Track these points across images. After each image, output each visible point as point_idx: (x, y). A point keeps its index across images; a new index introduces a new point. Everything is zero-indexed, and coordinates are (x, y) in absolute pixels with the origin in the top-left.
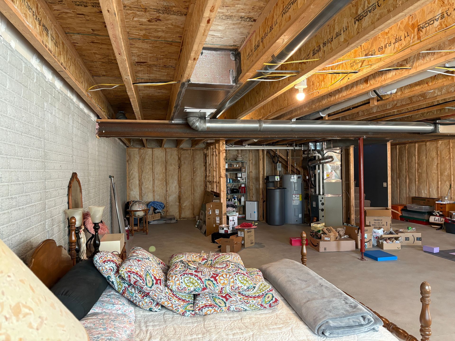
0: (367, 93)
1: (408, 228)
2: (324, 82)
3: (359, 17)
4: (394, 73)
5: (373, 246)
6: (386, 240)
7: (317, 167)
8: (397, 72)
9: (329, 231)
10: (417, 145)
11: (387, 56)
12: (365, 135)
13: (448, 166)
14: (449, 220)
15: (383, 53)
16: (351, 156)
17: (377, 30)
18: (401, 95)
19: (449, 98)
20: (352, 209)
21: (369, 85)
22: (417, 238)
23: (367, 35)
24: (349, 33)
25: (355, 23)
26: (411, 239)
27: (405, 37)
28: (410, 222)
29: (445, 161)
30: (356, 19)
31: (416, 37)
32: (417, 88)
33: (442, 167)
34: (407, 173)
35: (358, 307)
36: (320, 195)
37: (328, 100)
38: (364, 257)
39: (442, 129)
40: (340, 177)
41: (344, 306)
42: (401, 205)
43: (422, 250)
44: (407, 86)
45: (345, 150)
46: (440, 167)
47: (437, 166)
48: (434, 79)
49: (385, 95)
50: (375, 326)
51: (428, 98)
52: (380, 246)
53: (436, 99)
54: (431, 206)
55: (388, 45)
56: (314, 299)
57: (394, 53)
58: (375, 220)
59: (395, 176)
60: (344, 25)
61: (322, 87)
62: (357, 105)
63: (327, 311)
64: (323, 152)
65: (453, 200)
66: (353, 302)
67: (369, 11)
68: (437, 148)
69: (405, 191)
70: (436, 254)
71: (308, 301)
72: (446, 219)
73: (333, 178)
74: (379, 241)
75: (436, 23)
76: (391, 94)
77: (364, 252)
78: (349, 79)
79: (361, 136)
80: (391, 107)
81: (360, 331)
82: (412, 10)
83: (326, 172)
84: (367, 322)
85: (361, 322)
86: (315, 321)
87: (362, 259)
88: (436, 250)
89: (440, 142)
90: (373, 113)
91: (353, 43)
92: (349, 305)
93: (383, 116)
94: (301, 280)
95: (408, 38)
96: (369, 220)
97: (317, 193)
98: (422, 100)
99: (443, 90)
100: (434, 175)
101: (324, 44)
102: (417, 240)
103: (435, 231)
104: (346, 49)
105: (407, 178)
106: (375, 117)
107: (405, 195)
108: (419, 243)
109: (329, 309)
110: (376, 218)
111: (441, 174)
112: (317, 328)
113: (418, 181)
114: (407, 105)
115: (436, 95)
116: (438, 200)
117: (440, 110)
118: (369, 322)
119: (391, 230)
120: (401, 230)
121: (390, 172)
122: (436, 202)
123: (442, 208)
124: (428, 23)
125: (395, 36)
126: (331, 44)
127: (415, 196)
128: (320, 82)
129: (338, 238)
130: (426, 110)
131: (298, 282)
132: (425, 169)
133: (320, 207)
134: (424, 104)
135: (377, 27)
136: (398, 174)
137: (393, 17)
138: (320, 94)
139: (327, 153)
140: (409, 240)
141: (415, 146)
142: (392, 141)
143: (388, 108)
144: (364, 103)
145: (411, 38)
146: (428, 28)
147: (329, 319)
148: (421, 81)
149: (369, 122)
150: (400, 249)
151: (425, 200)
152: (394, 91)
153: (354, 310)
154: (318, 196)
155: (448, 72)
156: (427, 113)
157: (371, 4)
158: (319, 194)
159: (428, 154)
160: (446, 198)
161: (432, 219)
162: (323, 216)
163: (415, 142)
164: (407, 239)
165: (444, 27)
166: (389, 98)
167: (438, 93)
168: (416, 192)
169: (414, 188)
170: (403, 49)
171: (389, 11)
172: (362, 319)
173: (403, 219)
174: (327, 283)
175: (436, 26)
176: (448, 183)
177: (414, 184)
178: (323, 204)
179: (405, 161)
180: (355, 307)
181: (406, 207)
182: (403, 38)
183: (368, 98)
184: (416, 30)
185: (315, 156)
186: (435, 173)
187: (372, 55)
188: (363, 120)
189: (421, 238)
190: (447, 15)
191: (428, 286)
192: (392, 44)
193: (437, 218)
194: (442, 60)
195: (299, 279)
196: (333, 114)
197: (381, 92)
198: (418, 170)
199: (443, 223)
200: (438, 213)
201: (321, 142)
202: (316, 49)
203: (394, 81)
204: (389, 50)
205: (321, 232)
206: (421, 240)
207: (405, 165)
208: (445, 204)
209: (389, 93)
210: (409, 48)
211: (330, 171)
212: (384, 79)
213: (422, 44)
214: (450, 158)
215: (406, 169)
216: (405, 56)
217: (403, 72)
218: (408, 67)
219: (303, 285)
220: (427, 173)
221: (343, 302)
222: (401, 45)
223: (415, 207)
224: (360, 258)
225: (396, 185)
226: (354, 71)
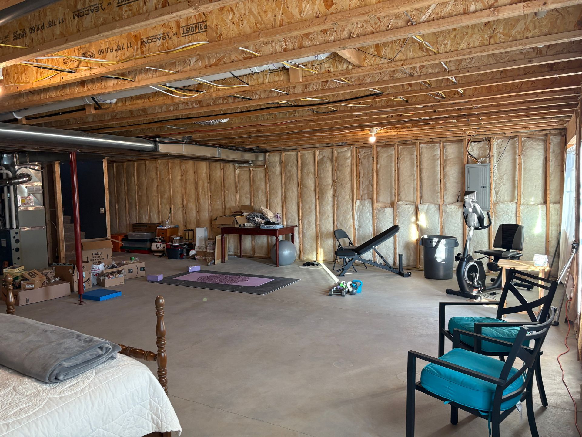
0: (83, 98)
1: (131, 258)
2: (25, 74)
3: (79, 12)
4: (116, 82)
5: (93, 285)
6: (107, 276)
7: (5, 189)
8: (118, 82)
9: (32, 275)
10: (136, 164)
11: (109, 63)
12: (78, 149)
13: (167, 188)
14: (171, 245)
15: (104, 57)
16: (56, 175)
17: (102, 36)
18: (122, 106)
19: (168, 117)
20: (61, 244)
21: (86, 89)
22: (141, 268)
23: (90, 38)
24: (66, 27)
25: (74, 18)
26: (135, 270)
27: (128, 47)
28: (132, 252)
29: (165, 183)
30: (75, 13)
31: (139, 51)
32: (139, 101)
33: (162, 189)
34: (126, 197)
35: (94, 340)
36: (13, 229)
37: (29, 98)
38: (83, 300)
39: (162, 148)
40: (42, 203)
41: (79, 343)
42: (121, 234)
43: (146, 280)
44: (128, 97)
45: (47, 166)
46: (160, 189)
47: (157, 188)
48: (155, 96)
49: (104, 103)
50: (113, 354)
51: (148, 113)
52: (101, 283)
53: (157, 116)
54: (153, 233)
55: (109, 50)
56: (39, 347)
57: (118, 62)
58: (94, 254)
59: (114, 200)
60: (60, 15)
61: (22, 81)
62: (68, 110)
63: (58, 354)
64: (15, 168)
65: (174, 224)
66: (88, 337)
67: (91, 10)
68: (156, 168)
69: (125, 218)
70: (161, 282)
71: (30, 352)
72: (167, 245)
73: (31, 205)
74: (99, 278)
75: (159, 43)
76: (111, 103)
77: (82, 293)
78: (62, 78)
79: (73, 149)
80: (110, 117)
81: (98, 363)
82: (138, 27)
83: (20, 196)
84: (105, 351)
85: (98, 353)
86: (45, 368)
87: (81, 303)
88: (160, 278)
89: (159, 162)
90: (89, 122)
91: (73, 41)
92: (84, 341)
93: (100, 128)
94: (15, 332)
95: (131, 49)
96: (86, 255)
97: (8, 226)
98: (143, 115)
99: (164, 108)
100: (154, 198)
101: (32, 30)
102: (141, 270)
103: (157, 259)
104: (64, 46)
105: (127, 202)
106: (90, 127)
107: (124, 222)
108: (143, 273)
109: (60, 351)
110: (95, 252)
111: (162, 197)
112: (48, 375)
113: (138, 205)
114: (128, 119)
115: (156, 111)
116: (159, 225)
117: (160, 128)
118: (107, 349)
119: (114, 263)
120: (123, 262)
121: (108, 195)
122: (158, 228)
123: (163, 233)
124: (151, 39)
125: (117, 42)
126: (42, 32)
127: (135, 222)
128: (20, 74)
129: (46, 283)
130: (146, 126)
131: (11, 335)
132: (145, 192)
133: (14, 245)
134: (144, 119)
135: (101, 33)
136: (116, 198)
137: (119, 28)
138: (19, 90)
139: (21, 170)
140: (132, 272)
141: (134, 164)
142: (108, 158)
143: (106, 118)
144: (77, 109)
145: (134, 50)
146: (151, 44)
147: (62, 361)
148: (142, 95)
149: (84, 133)
150: (124, 283)
151: (146, 226)
152: (114, 101)
153: (90, 344)
154: (9, 231)
155: (167, 91)
156: (147, 129)
157: (93, 4)
158: (11, 227)
159: (148, 174)
160: (167, 223)
161: (154, 247)
162: (19, 259)
163: (134, 161)
164: (130, 271)
165: (166, 49)
166: (109, 108)
167: (158, 110)
168: (136, 218)
169: (134, 214)
170: (127, 60)
171: (114, 20)
172: (99, 351)
173: (124, 250)
174: (52, 327)
175: (159, 45)
176: (168, 206)
177: (134, 209)
178: (17, 241)
179: (123, 183)
180: (91, 340)
181: (126, 236)
182: (125, 47)
183: (83, 104)
184: (139, 42)
185: (2, 174)
186: (155, 196)
187: (91, 57)
188: (74, 129)
189: (144, 268)
190: (168, 37)
191: (162, 299)
192: (114, 50)
193: (159, 245)
194: (164, 79)
195: (12, 332)
196: (34, 117)
197: (99, 100)
198: (138, 192)
199: (165, 249)
200: (160, 239)
201: (10, 153)
202: (19, 32)
203: (116, 91)
204: (110, 55)
205: (20, 279)
206: (144, 270)
207: (124, 187)
208: (166, 229)
209: (108, 102)
210: (133, 61)
211: (26, 195)
212: (105, 86)
213: (146, 60)
214: (169, 179)
215: (125, 191)
216: (129, 68)
217: (125, 82)
218: (130, 78)
219: (20, 337)
220: (147, 197)
221: (76, 340)
222: (124, 54)
223: (137, 235)
224: (77, 302)
225: (114, 211)
226: (69, 70)
